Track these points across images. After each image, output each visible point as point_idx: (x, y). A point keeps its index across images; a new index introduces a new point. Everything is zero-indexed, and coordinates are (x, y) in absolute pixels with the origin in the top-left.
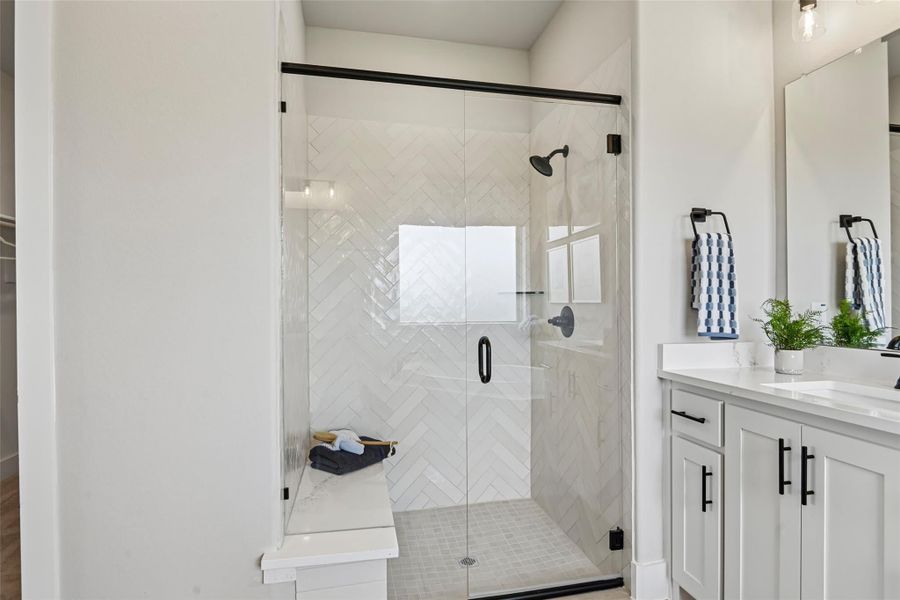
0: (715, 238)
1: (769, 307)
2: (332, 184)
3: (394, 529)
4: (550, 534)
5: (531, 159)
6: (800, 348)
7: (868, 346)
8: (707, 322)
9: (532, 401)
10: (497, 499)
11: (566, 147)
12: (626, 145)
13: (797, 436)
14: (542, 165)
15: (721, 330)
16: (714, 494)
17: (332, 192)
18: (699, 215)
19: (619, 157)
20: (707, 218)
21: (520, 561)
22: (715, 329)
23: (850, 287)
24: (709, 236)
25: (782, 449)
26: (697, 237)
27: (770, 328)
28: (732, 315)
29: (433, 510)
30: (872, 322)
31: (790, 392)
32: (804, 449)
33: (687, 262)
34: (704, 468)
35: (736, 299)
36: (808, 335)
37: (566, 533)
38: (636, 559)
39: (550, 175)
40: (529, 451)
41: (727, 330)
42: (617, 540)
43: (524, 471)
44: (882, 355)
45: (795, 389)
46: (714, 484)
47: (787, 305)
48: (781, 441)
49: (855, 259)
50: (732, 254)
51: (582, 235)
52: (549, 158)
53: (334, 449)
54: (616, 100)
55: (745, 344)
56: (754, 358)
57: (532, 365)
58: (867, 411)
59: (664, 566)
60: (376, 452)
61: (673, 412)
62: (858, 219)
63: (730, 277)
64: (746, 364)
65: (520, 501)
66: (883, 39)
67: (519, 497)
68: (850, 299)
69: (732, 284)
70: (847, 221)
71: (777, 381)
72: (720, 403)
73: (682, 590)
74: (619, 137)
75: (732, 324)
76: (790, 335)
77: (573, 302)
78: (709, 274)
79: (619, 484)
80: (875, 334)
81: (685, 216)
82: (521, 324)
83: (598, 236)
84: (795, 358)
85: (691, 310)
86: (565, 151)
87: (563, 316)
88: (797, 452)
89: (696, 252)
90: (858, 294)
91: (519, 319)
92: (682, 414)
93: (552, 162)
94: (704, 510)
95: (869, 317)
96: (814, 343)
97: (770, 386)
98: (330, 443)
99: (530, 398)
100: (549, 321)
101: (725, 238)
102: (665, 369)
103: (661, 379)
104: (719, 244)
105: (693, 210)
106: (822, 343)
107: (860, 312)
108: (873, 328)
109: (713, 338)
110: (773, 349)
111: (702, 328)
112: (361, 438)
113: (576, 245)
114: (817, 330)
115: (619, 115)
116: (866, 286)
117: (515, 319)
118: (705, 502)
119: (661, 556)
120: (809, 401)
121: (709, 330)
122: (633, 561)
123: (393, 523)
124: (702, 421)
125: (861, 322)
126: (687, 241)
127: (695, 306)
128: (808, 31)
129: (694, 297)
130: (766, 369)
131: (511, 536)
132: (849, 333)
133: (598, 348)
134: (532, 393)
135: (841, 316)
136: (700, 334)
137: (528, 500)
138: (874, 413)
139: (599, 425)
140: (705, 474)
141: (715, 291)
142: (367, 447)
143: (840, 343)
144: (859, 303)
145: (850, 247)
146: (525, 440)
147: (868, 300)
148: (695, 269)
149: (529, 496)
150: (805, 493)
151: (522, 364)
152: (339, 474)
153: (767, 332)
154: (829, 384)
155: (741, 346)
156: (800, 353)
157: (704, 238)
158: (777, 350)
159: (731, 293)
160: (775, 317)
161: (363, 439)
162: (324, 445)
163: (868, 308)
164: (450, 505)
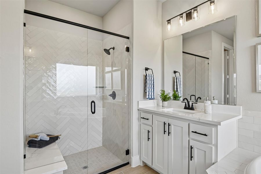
0: (150, 75)
1: (161, 92)
2: (30, 48)
3: (65, 161)
4: (109, 155)
5: (104, 49)
6: (167, 101)
7: (179, 100)
8: (149, 95)
9: (103, 118)
10: (92, 148)
11: (114, 47)
12: (130, 49)
13: (167, 121)
14: (107, 51)
15: (151, 97)
16: (150, 137)
17: (30, 50)
18: (147, 69)
19: (129, 53)
20: (148, 70)
21: (101, 164)
22: (150, 97)
23: (175, 87)
24: (149, 75)
25: (165, 124)
26: (146, 75)
27: (161, 96)
28: (154, 94)
29: (72, 155)
30: (179, 95)
31: (165, 111)
32: (169, 123)
33: (144, 81)
34: (148, 130)
35: (154, 90)
36: (168, 98)
37: (113, 154)
38: (132, 156)
39: (110, 54)
40: (102, 132)
41: (153, 97)
42: (128, 152)
43: (100, 138)
44: (182, 102)
45: (166, 110)
46: (150, 134)
47: (164, 91)
48: (164, 122)
49: (177, 81)
50: (154, 79)
51: (116, 71)
52: (109, 50)
53: (38, 140)
54: (128, 38)
55: (156, 100)
56: (158, 103)
57: (103, 108)
58: (179, 114)
59: (139, 156)
60: (53, 139)
61: (141, 118)
62: (177, 72)
63: (153, 84)
64: (156, 105)
65: (99, 147)
66: (182, 35)
67: (99, 146)
68: (176, 90)
69: (154, 86)
70: (175, 72)
71: (162, 109)
72: (152, 115)
73: (143, 162)
74: (129, 48)
75: (154, 96)
76: (165, 98)
77: (113, 89)
78: (149, 84)
79: (128, 138)
80: (180, 97)
81: (144, 69)
82: (97, 96)
83: (120, 71)
84: (166, 103)
85: (145, 92)
86: (114, 48)
87: (113, 94)
88: (167, 124)
89: (146, 78)
90: (177, 88)
91: (96, 94)
92: (143, 118)
93: (110, 51)
94: (148, 141)
95: (179, 94)
96: (169, 100)
97: (161, 110)
98: (36, 138)
99: (102, 117)
100: (109, 95)
101: (152, 75)
102: (139, 107)
103: (138, 110)
104: (151, 76)
105: (145, 68)
106: (171, 100)
107: (177, 92)
108: (180, 96)
109: (150, 99)
110: (162, 101)
111: (147, 97)
112: (47, 135)
113: (114, 73)
114: (170, 97)
115: (129, 42)
116: (178, 87)
117: (95, 94)
118: (148, 139)
119: (138, 154)
120: (169, 113)
121: (149, 97)
122: (132, 157)
123: (64, 160)
124: (148, 119)
125: (178, 95)
126: (144, 75)
127: (146, 91)
128: (169, 29)
129: (145, 89)
130: (160, 106)
131: (98, 157)
132: (176, 97)
133: (121, 102)
134: (103, 116)
135: (174, 94)
136: (147, 98)
137: (102, 147)
138: (180, 114)
139: (122, 123)
140: (148, 132)
141: (150, 88)
142: (50, 138)
143: (174, 100)
144: (177, 91)
145: (175, 78)
146: (101, 130)
147: (179, 90)
148: (146, 82)
149: (102, 145)
150: (169, 133)
151: (100, 107)
152: (40, 148)
153: (160, 97)
154: (172, 109)
155: (155, 101)
156: (167, 102)
157: (148, 75)
158: (162, 102)
159: (153, 88)
160: (162, 94)
161: (48, 135)
162: (33, 139)
163: (179, 92)
164: (78, 152)
